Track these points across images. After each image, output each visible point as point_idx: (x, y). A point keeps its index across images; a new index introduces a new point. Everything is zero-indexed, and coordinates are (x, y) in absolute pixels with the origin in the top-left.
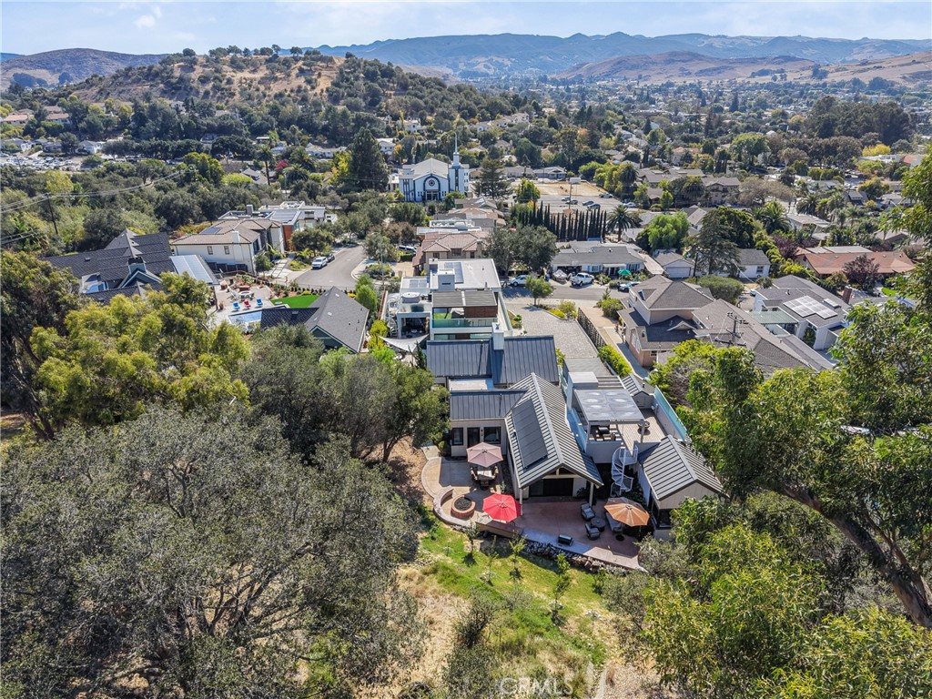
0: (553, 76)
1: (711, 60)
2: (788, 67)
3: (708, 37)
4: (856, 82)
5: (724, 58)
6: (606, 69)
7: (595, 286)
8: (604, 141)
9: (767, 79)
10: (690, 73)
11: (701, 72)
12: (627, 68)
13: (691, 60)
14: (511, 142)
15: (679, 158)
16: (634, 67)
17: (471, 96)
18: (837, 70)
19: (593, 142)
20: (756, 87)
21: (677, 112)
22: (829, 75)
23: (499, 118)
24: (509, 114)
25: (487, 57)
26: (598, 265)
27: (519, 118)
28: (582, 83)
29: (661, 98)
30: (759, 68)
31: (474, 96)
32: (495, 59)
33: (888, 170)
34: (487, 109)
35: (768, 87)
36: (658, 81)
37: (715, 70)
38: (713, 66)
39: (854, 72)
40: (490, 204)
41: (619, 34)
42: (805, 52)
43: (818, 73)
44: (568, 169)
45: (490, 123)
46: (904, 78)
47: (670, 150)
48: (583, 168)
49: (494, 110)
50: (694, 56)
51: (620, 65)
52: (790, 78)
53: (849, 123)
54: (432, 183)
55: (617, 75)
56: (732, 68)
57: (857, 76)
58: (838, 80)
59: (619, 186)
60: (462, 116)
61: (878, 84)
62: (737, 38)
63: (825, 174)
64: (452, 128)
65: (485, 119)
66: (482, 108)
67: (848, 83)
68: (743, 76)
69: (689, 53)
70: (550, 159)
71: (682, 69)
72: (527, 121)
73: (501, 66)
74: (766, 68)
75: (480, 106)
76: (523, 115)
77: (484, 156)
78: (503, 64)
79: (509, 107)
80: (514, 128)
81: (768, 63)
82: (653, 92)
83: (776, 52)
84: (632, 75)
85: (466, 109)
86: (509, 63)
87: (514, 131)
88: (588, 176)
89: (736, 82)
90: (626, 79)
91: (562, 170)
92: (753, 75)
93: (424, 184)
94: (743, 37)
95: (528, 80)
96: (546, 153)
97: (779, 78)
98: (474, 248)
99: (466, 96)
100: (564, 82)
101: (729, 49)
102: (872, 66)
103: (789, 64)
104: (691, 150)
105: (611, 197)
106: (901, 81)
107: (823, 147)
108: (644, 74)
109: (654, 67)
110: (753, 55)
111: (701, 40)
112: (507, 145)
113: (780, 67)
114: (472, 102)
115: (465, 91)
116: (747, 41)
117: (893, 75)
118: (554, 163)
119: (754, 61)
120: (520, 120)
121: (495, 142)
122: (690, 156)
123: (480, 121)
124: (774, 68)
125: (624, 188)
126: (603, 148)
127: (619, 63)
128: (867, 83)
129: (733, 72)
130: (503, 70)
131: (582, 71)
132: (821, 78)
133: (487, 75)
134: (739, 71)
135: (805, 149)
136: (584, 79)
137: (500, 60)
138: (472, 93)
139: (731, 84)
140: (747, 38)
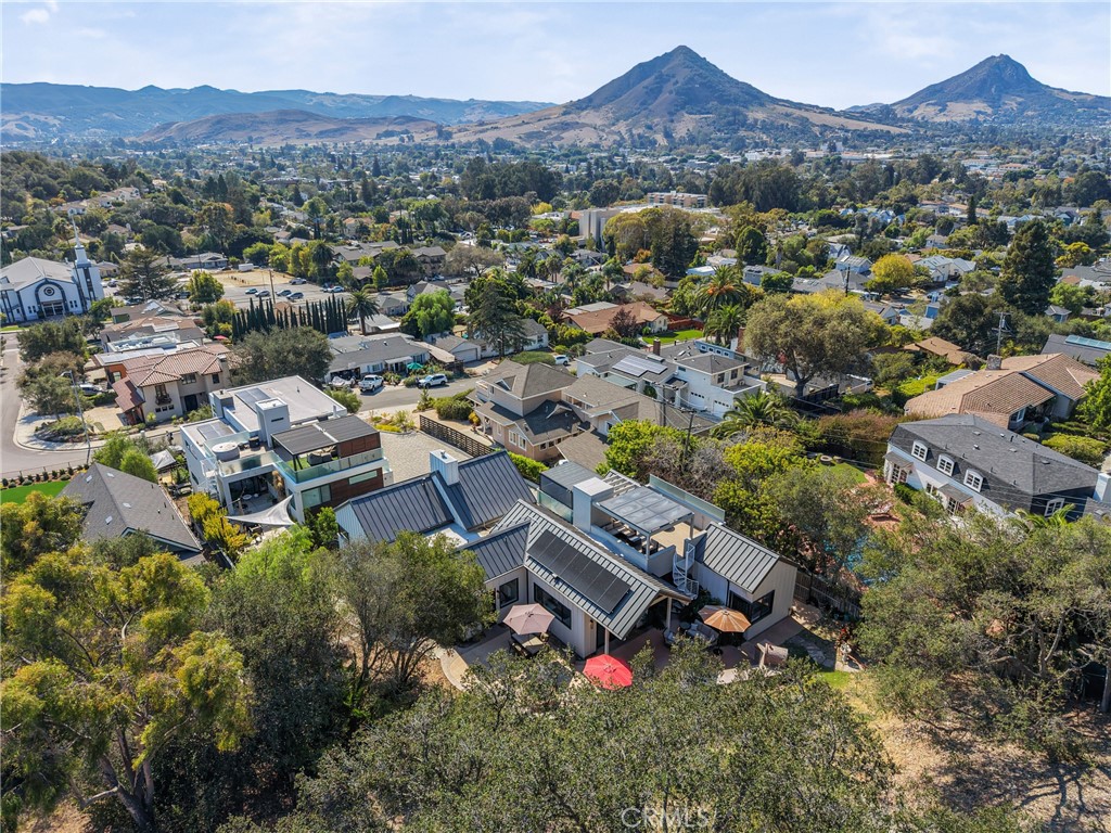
0: (132, 139)
1: (328, 120)
2: (411, 127)
3: (315, 94)
4: (481, 142)
5: (341, 118)
6: (201, 130)
7: (388, 388)
8: (256, 217)
9: (394, 141)
10: (310, 135)
11: (321, 134)
12: (230, 129)
13: (305, 120)
14: (128, 225)
15: (353, 231)
16: (238, 127)
17: (41, 166)
18: (460, 131)
19: (244, 218)
20: (386, 149)
21: (318, 179)
22: (454, 136)
23: (95, 195)
24: (107, 189)
25: (17, 114)
26: (378, 363)
27: (126, 194)
28: (175, 146)
29: (288, 164)
30: (382, 129)
31: (45, 167)
32: (32, 116)
33: (560, 226)
34: (73, 184)
35: (399, 148)
36: (277, 144)
37: (336, 130)
38: (332, 127)
39: (476, 133)
40: (170, 309)
41: (206, 88)
42: (421, 112)
43: (444, 134)
44: (227, 254)
45: (84, 203)
46: (520, 138)
47: (341, 222)
48: (248, 251)
49: (83, 186)
50: (307, 116)
51: (219, 126)
52: (418, 139)
53: (505, 183)
54: (49, 292)
55: (220, 136)
56: (355, 130)
57: (481, 136)
58: (464, 140)
59: (311, 269)
60: (34, 196)
61: (501, 145)
62: (347, 96)
63: (514, 236)
64: (27, 213)
65: (72, 198)
66: (65, 183)
67: (474, 143)
68: (368, 137)
69: (302, 112)
70: (196, 244)
71: (298, 130)
72: (139, 197)
73: (45, 126)
74: (390, 128)
75: (59, 180)
76: (130, 190)
77: (97, 247)
78: (46, 123)
79: (105, 180)
80: (124, 208)
81: (390, 123)
82: (277, 157)
83: (393, 113)
84: (240, 136)
85: (39, 185)
86: (57, 122)
87: (127, 212)
88: (260, 260)
89: (363, 145)
90: (233, 142)
91: (221, 257)
92: (379, 136)
93: (37, 296)
94: (354, 95)
95: (95, 144)
96: (187, 236)
97: (407, 140)
98: (216, 368)
99: (32, 166)
100: (151, 146)
101: (342, 109)
102: (489, 127)
103: (412, 124)
104: (364, 221)
105: (304, 283)
106: (518, 141)
107: (497, 209)
108: (255, 135)
109: (263, 127)
110: (371, 114)
111: (308, 97)
112: (124, 230)
113: (404, 127)
114: (46, 176)
115: (28, 161)
116: (360, 100)
117: (511, 136)
118: (204, 249)
119: (374, 122)
120: (127, 197)
121: (104, 227)
122: (366, 228)
123: (68, 201)
124: (397, 128)
125: (319, 271)
126: (259, 225)
127: (219, 122)
128: (491, 143)
129: (355, 133)
130: (49, 132)
131: (172, 132)
132: (447, 139)
133: (26, 138)
134: (362, 132)
135: (480, 211)
136: (178, 141)
137: (42, 118)
138: (40, 162)
139: (360, 146)
140: (359, 96)
